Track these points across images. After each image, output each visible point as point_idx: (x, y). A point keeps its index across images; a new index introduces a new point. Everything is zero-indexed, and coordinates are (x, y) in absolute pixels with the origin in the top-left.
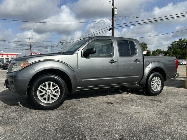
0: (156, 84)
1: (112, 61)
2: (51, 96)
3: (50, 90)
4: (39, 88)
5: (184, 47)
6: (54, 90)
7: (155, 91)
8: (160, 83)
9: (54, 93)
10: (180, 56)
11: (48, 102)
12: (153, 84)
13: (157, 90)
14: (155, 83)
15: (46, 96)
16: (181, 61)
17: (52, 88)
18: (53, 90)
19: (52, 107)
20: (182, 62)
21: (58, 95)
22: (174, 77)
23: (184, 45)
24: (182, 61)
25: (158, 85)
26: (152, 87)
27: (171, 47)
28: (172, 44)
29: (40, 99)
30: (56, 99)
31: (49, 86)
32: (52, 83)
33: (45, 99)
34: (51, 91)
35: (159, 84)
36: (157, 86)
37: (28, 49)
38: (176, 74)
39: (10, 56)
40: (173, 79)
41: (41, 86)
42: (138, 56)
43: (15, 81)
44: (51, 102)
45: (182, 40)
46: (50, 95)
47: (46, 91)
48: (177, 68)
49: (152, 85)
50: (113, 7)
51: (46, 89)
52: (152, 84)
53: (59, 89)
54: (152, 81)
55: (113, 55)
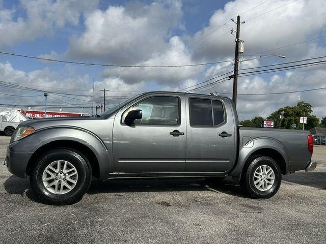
0: (264, 177)
1: (176, 133)
2: (64, 183)
3: (62, 174)
4: (46, 170)
6: (69, 173)
7: (263, 190)
8: (273, 178)
9: (68, 178)
11: (58, 193)
12: (258, 177)
13: (266, 190)
14: (261, 176)
15: (56, 183)
17: (65, 171)
18: (67, 174)
19: (63, 201)
21: (75, 182)
22: (305, 169)
25: (269, 180)
26: (255, 183)
29: (45, 186)
30: (71, 188)
31: (62, 168)
32: (66, 162)
33: (53, 187)
34: (65, 175)
35: (270, 178)
36: (266, 181)
38: (310, 163)
40: (304, 171)
41: (49, 166)
42: (229, 126)
43: (10, 156)
44: (62, 193)
46: (62, 181)
47: (57, 174)
48: (311, 151)
49: (256, 179)
50: (238, 39)
51: (57, 171)
52: (256, 177)
53: (76, 172)
54: (255, 172)
55: (179, 123)
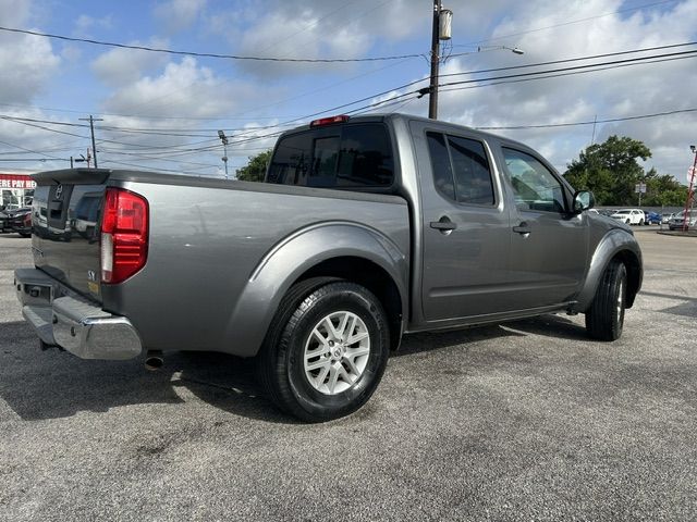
5: (621, 166)
10: (611, 195)
16: (621, 213)
20: (627, 216)
23: (623, 158)
24: (628, 212)
27: (580, 164)
28: (585, 153)
37: (86, 158)
39: (19, 183)
45: (618, 143)
